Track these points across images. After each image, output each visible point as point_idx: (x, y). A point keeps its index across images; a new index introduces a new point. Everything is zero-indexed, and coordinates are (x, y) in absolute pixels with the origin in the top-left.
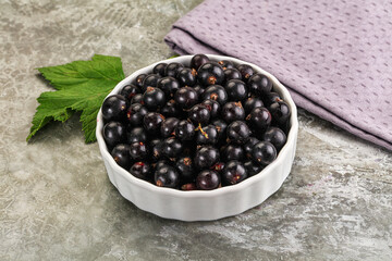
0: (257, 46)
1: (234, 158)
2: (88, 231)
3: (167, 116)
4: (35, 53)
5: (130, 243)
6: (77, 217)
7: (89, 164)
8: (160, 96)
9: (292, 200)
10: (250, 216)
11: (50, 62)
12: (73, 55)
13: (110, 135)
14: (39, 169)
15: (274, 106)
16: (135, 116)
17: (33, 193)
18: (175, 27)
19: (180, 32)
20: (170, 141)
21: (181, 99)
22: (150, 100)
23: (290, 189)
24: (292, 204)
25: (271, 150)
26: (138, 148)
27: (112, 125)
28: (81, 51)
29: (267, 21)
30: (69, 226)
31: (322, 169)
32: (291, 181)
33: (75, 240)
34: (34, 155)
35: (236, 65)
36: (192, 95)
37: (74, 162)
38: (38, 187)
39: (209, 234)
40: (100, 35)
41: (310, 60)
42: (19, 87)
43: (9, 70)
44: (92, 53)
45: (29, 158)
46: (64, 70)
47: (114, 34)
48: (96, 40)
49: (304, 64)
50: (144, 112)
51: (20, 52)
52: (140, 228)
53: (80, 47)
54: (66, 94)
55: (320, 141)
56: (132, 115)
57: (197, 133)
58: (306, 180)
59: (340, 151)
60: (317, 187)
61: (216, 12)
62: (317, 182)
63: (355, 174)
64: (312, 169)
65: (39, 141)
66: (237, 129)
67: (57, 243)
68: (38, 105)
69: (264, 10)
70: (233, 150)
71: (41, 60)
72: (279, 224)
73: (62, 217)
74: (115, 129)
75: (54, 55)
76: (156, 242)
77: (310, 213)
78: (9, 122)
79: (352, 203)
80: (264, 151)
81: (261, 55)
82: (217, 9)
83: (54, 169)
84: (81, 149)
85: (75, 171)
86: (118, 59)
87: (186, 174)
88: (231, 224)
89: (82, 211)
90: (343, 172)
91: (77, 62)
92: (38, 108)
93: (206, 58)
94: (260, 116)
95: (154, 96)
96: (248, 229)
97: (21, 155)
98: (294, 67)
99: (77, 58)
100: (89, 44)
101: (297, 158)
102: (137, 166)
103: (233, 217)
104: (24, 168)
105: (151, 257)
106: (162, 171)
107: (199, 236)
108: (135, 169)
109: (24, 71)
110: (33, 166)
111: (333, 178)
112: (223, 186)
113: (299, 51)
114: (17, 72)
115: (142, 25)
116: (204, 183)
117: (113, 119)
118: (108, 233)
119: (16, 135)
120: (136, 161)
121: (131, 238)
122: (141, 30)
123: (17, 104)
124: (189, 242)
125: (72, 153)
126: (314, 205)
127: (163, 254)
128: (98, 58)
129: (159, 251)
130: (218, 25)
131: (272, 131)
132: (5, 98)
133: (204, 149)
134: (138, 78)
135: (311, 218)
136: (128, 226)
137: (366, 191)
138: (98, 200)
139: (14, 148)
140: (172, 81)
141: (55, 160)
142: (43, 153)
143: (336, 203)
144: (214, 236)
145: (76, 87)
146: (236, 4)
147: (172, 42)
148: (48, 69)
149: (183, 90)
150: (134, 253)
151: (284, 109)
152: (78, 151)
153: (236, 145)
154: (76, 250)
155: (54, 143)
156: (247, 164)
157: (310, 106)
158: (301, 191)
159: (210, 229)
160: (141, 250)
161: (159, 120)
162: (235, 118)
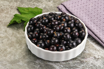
0: (84, 15)
1: (63, 44)
2: (15, 55)
3: (47, 27)
4: (18, 2)
5: (26, 62)
6: (13, 51)
7: (22, 37)
8: (47, 21)
9: (79, 62)
10: (64, 63)
11: (22, 6)
12: (29, 6)
13: (29, 29)
14: (7, 35)
15: (81, 32)
16: (38, 25)
17: (3, 41)
18: (61, 4)
19: (62, 6)
20: (45, 34)
21: (53, 23)
22: (43, 21)
23: (80, 58)
24: (78, 63)
25: (74, 44)
26: (35, 34)
27: (31, 26)
28: (32, 5)
29: (90, 9)
30: (10, 53)
31: (91, 55)
32: (80, 56)
33: (10, 57)
34: (7, 30)
35: (74, 18)
36: (56, 23)
37: (18, 36)
38: (5, 40)
39: (50, 65)
40: (39, 2)
41: (99, 23)
42: (11, 11)
43: (9, 5)
44: (35, 6)
45: (6, 31)
46: (25, 9)
47: (44, 3)
48: (38, 3)
49: (97, 23)
50: (41, 24)
51: (15, 1)
52: (30, 58)
53: (32, 4)
54: (23, 16)
55: (94, 47)
56: (37, 24)
57: (53, 34)
58: (85, 57)
59: (99, 51)
60: (88, 59)
61: (76, 3)
62: (88, 58)
63: (101, 59)
64: (88, 54)
65: (11, 27)
66: (66, 36)
67: (4, 56)
68: (14, 17)
69: (91, 5)
70: (64, 42)
71: (20, 5)
72: (72, 67)
73: (9, 50)
74: (31, 28)
75: (24, 4)
76: (33, 64)
77: (83, 67)
78: (4, 20)
79: (97, 67)
80: (72, 44)
81: (84, 18)
82: (76, 2)
83: (12, 36)
84: (22, 32)
85: (17, 38)
86: (42, 10)
87: (47, 45)
88: (58, 64)
89: (15, 49)
90: (97, 57)
91: (30, 8)
92: (13, 18)
93: (66, 14)
94: (75, 33)
95: (45, 20)
96: (62, 66)
97: (4, 30)
98: (93, 23)
99: (30, 7)
100: (35, 4)
101: (85, 50)
102: (34, 40)
103: (59, 62)
104: (3, 33)
105: (30, 67)
106: (40, 42)
107: (46, 65)
108: (33, 40)
109: (14, 7)
110: (6, 34)
111: (93, 58)
112: (57, 51)
113: (97, 19)
114: (11, 7)
115: (53, 2)
116: (51, 49)
117: (31, 25)
118: (20, 57)
119: (5, 24)
120: (34, 38)
121: (27, 60)
122: (52, 3)
123: (8, 16)
124: (43, 66)
125: (19, 33)
126: (85, 65)
127: (34, 67)
128: (36, 8)
129: (33, 66)
130: (75, 6)
131: (77, 39)
132: (5, 13)
133: (54, 39)
134: (43, 15)
135: (82, 68)
136: (27, 57)
137: (102, 64)
138: (21, 48)
139: (2, 27)
140: (52, 17)
141: (13, 34)
142: (10, 31)
143: (92, 66)
144: (51, 66)
145: (27, 15)
146: (83, 2)
147: (59, 8)
148: (21, 8)
149: (54, 21)
150: (26, 65)
151: (84, 34)
152: (21, 32)
153: (65, 40)
154: (9, 60)
155: (15, 29)
156: (67, 47)
157: (94, 36)
158: (82, 60)
159: (51, 64)
160: (28, 65)
161: (44, 28)
162: (67, 32)
